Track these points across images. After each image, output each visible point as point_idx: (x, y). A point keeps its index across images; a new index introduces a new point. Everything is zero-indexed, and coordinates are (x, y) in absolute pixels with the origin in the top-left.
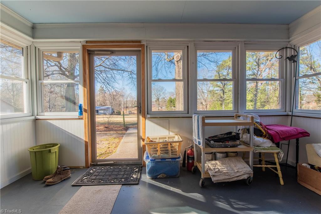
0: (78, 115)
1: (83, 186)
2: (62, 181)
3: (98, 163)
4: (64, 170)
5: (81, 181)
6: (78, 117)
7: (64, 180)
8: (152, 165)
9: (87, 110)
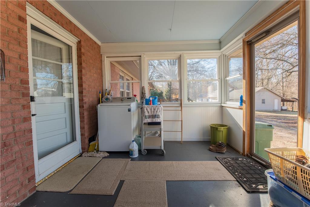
0: (239, 105)
1: (218, 161)
2: (217, 152)
3: (252, 157)
4: (219, 145)
5: (222, 159)
6: (238, 107)
7: (219, 152)
8: (274, 186)
9: (245, 101)
